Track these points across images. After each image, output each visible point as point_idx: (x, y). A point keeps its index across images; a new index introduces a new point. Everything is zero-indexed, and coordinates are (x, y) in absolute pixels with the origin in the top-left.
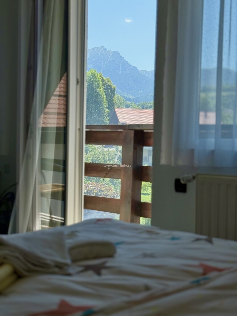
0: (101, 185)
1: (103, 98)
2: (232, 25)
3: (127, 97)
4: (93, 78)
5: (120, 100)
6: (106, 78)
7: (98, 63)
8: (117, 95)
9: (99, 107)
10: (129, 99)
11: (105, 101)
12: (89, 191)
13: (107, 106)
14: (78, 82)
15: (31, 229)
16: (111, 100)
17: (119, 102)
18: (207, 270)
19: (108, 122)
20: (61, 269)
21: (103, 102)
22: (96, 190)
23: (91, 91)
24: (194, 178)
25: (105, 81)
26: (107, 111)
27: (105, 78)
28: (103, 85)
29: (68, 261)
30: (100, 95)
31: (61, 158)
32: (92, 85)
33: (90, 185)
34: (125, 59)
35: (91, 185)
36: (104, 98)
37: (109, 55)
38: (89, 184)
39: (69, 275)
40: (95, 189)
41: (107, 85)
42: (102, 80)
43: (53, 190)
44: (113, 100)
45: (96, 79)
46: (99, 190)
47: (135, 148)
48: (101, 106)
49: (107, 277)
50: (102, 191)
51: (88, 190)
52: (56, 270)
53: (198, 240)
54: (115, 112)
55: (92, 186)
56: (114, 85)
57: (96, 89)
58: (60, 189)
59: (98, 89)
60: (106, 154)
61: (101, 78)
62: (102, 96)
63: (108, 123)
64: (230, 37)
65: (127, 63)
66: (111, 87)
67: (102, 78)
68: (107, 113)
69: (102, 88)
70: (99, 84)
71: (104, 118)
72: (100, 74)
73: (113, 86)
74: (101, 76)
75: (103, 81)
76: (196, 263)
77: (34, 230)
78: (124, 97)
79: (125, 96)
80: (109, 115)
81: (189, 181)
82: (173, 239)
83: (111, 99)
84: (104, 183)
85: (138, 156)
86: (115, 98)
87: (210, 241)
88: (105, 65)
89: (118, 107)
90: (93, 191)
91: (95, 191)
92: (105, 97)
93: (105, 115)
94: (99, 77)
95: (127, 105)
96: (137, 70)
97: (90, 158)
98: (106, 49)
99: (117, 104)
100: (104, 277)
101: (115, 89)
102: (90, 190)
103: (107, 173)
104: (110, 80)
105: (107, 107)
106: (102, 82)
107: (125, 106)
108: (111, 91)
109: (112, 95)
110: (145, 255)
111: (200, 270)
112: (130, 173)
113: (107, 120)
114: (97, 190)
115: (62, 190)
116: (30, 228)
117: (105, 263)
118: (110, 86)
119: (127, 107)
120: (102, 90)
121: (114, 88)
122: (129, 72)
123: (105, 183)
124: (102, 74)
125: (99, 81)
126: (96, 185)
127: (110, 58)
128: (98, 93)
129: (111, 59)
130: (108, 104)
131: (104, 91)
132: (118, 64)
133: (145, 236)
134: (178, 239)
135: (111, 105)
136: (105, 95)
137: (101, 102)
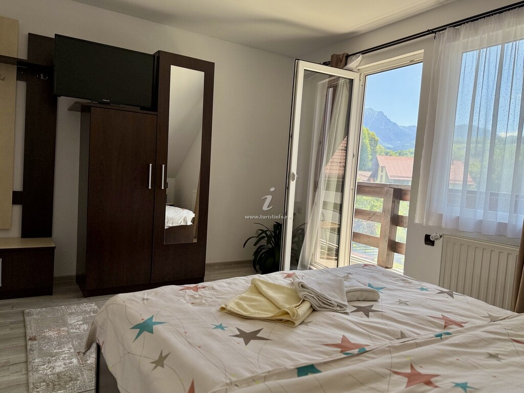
5: (381, 148)
8: (379, 145)
10: (388, 148)
11: (369, 149)
16: (374, 149)
17: (381, 150)
18: (448, 323)
20: (341, 308)
24: (441, 237)
26: (370, 157)
27: (370, 132)
28: (369, 137)
29: (346, 303)
31: (339, 202)
34: (387, 117)
37: (375, 114)
39: (346, 313)
41: (372, 138)
44: (376, 149)
47: (393, 202)
48: (366, 153)
49: (373, 320)
52: (338, 309)
53: (442, 292)
54: (376, 158)
58: (337, 226)
59: (365, 141)
62: (367, 146)
65: (389, 120)
70: (365, 137)
73: (377, 138)
74: (367, 131)
75: (369, 134)
76: (439, 314)
78: (385, 146)
80: (372, 160)
81: (437, 239)
82: (422, 289)
85: (395, 207)
86: (377, 147)
87: (451, 295)
88: (371, 122)
89: (380, 154)
93: (368, 160)
96: (398, 126)
98: (373, 110)
99: (379, 152)
100: (371, 319)
101: (378, 140)
103: (370, 217)
104: (375, 134)
105: (371, 154)
107: (385, 153)
108: (375, 142)
109: (376, 145)
110: (401, 303)
111: (443, 323)
112: (389, 219)
117: (372, 306)
118: (374, 138)
119: (387, 154)
120: (368, 141)
122: (390, 127)
127: (376, 116)
130: (372, 152)
132: (381, 121)
133: (401, 284)
134: (426, 290)
135: (374, 152)
136: (370, 145)
137: (366, 150)
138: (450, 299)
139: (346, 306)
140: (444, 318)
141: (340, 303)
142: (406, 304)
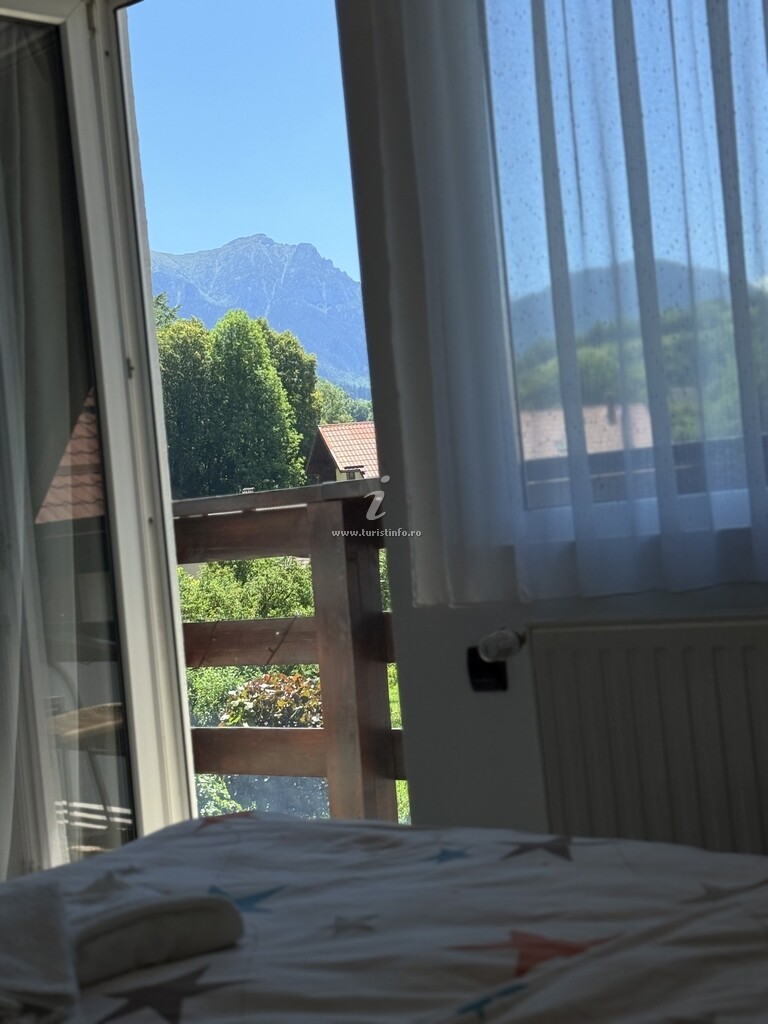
0: (297, 681)
1: (279, 399)
2: (580, 140)
3: (358, 386)
4: (238, 338)
5: (333, 397)
6: (280, 331)
7: (250, 289)
8: (324, 382)
9: (269, 427)
10: (362, 393)
11: (285, 405)
12: (261, 705)
13: (295, 421)
14: (128, 369)
15: (35, 866)
16: (303, 400)
17: (333, 405)
19: (303, 472)
21: (281, 411)
22: (284, 698)
23: (238, 381)
24: (522, 640)
25: (277, 343)
26: (296, 437)
27: (276, 335)
28: (273, 355)
30: (266, 391)
32: (239, 361)
33: (264, 686)
34: (335, 266)
35: (267, 686)
36: (283, 399)
37: (283, 259)
38: (260, 681)
40: (280, 694)
41: (286, 356)
42: (268, 341)
43: (83, 730)
44: (311, 402)
45: (248, 341)
46: (294, 696)
48: (275, 424)
50: (305, 700)
51: (258, 702)
53: (524, 849)
54: (319, 436)
55: (269, 688)
56: (308, 352)
57: (252, 371)
59: (260, 372)
60: (304, 577)
61: (264, 336)
62: (273, 391)
63: (303, 476)
64: (578, 179)
65: (343, 277)
66: (300, 358)
67: (267, 337)
68: (296, 443)
69: (270, 367)
70: (259, 356)
71: (290, 460)
72: (259, 323)
73: (307, 356)
74: (264, 329)
75: (271, 342)
76: (501, 934)
77: (46, 867)
78: (346, 387)
79: (351, 383)
80: (303, 448)
81: (508, 651)
82: (445, 856)
83: (304, 397)
84: (308, 673)
86: (317, 394)
87: (561, 851)
88: (273, 293)
89: (331, 420)
90: (275, 702)
91: (280, 703)
92: (284, 393)
93: (289, 451)
94: (256, 333)
95: (360, 410)
97: (253, 595)
98: (270, 242)
99: (326, 409)
101: (312, 363)
102: (265, 703)
103: (273, 648)
104: (295, 338)
105: (295, 426)
106: (270, 347)
107: (353, 414)
108: (302, 372)
109: (307, 385)
111: (510, 961)
113: (298, 465)
114: (288, 697)
115: (116, 726)
116: (32, 862)
118: (297, 357)
119: (360, 417)
120: (273, 371)
121: (311, 361)
122: (353, 307)
123: (313, 673)
124: (268, 323)
125: (259, 345)
126: (283, 681)
127: (289, 267)
128: (260, 382)
129: (292, 270)
130: (296, 414)
131: (279, 376)
132: (314, 283)
134: (460, 854)
135: (307, 418)
136: (285, 386)
137: (272, 410)
138: (555, 866)
139: (62, 999)
140: (518, 940)
141: (34, 995)
142: (363, 927)
